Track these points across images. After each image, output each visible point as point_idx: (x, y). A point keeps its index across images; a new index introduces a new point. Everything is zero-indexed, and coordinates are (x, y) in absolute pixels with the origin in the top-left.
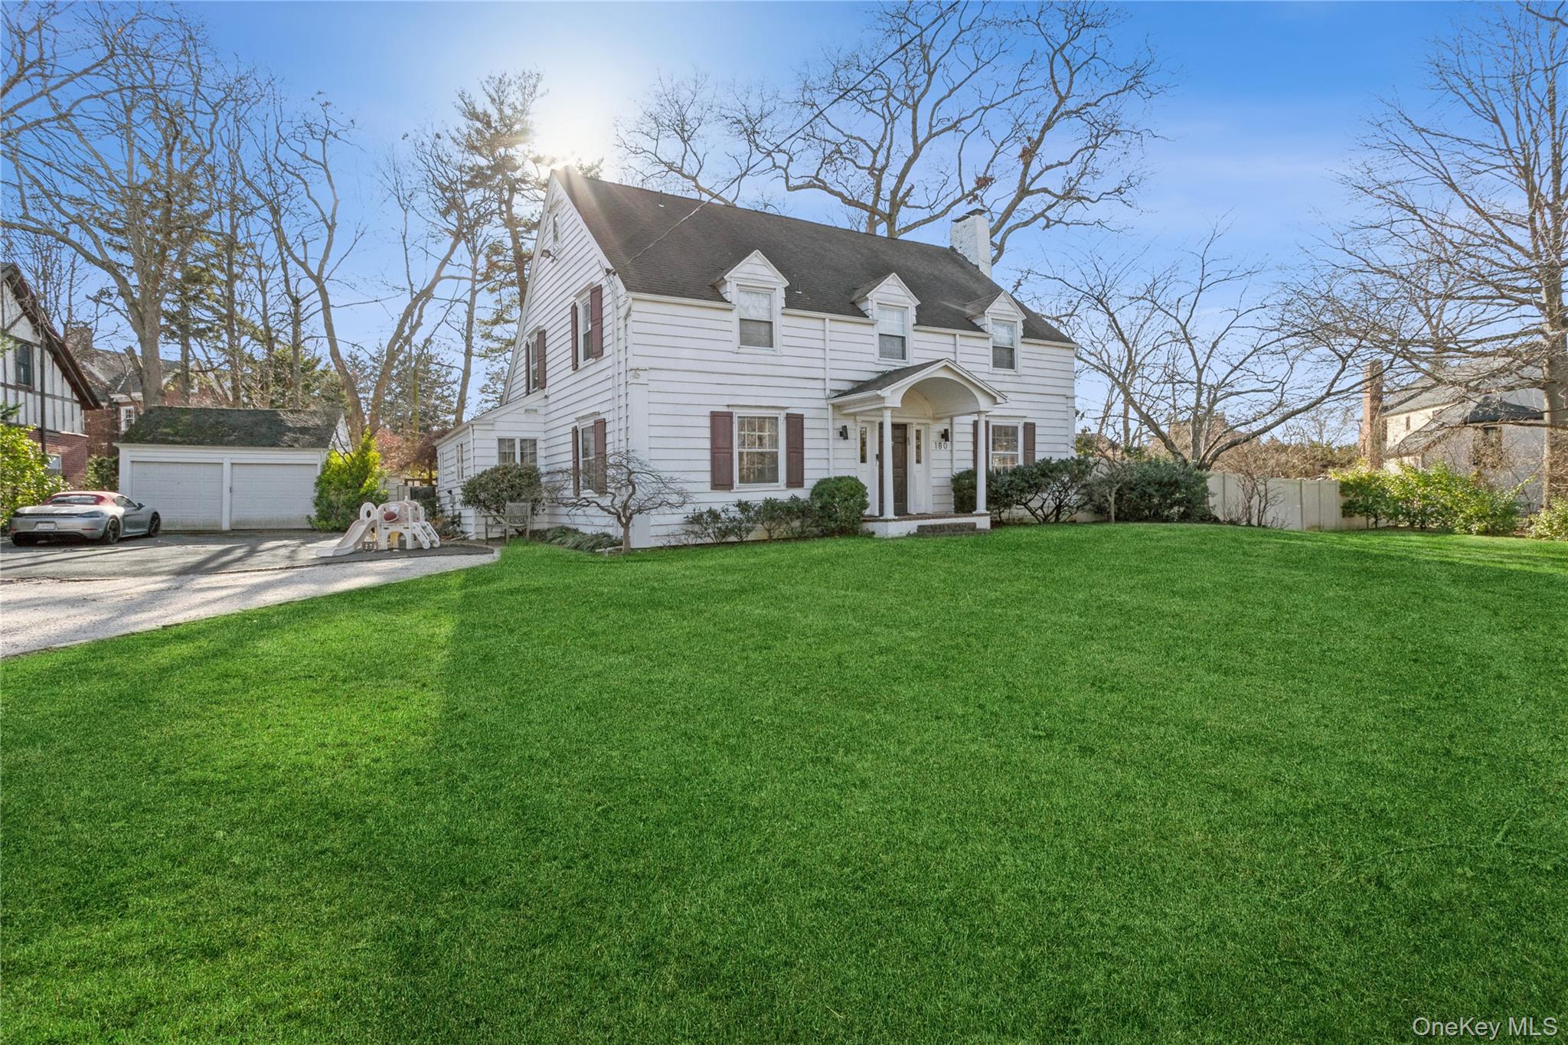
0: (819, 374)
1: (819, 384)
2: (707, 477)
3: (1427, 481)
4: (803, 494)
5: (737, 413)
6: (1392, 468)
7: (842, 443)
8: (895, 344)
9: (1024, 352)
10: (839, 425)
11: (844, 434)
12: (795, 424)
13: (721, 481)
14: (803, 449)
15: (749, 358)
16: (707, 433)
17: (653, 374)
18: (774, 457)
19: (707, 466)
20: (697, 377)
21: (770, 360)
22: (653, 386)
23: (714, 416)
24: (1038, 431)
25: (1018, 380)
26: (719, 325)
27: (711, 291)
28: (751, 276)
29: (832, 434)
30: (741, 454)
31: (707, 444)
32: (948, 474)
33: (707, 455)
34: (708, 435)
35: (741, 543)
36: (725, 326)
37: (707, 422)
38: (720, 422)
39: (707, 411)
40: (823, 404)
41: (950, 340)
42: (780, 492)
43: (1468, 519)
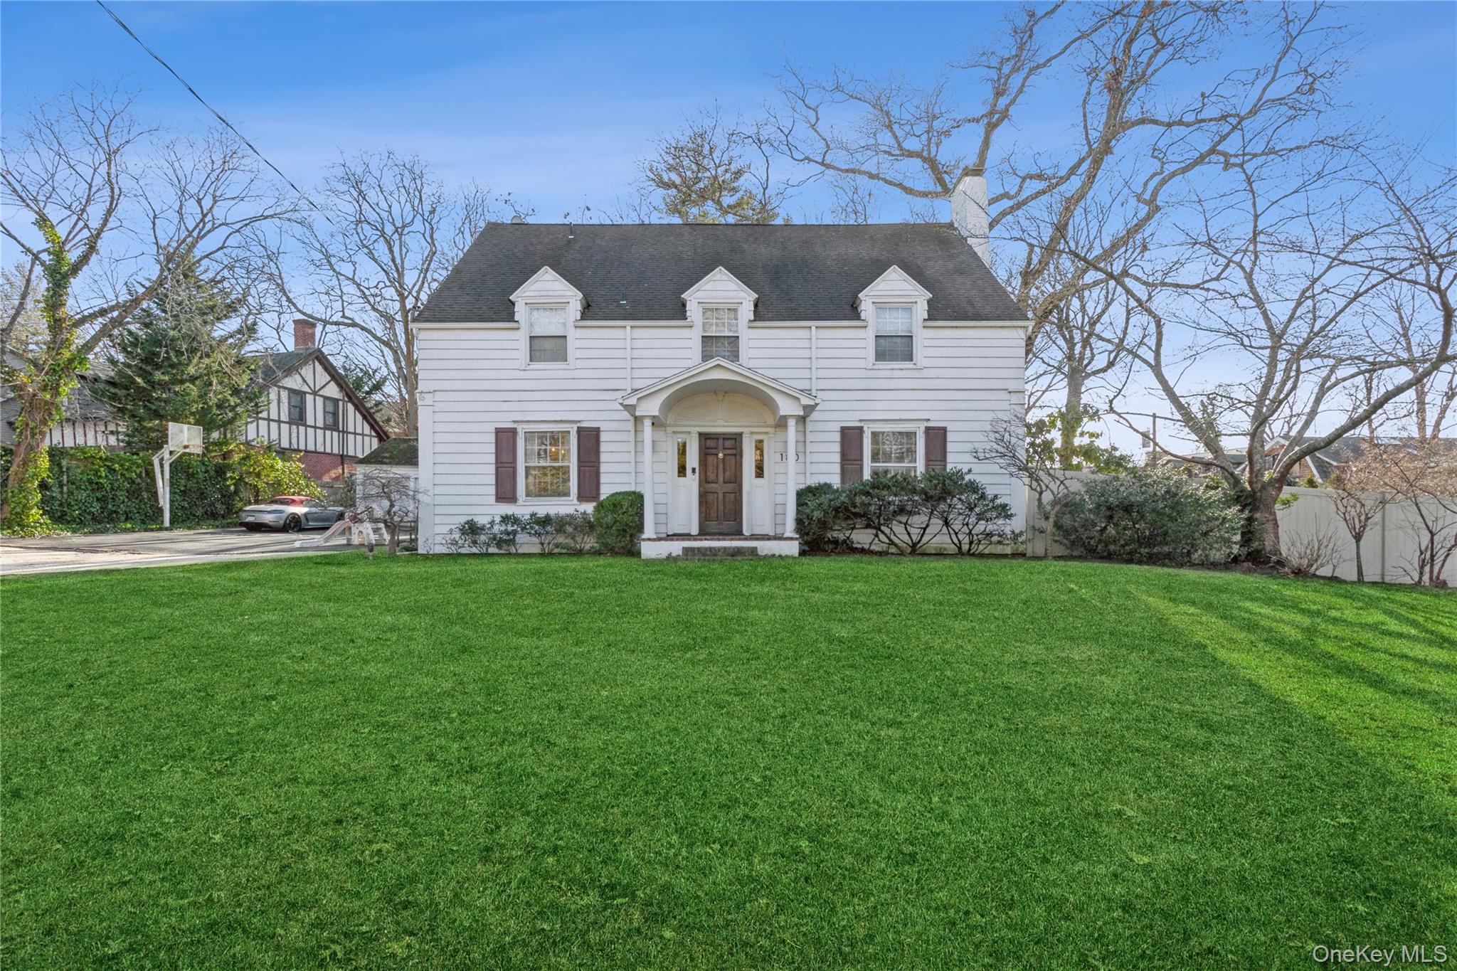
0: (620, 384)
1: (618, 396)
2: (492, 490)
4: (590, 507)
5: (523, 429)
8: (724, 348)
9: (929, 339)
12: (590, 434)
13: (505, 493)
14: (599, 463)
15: (538, 375)
16: (492, 448)
17: (438, 396)
18: (566, 471)
19: (492, 480)
20: (483, 396)
22: (439, 407)
23: (499, 432)
24: (950, 437)
25: (915, 374)
26: (508, 345)
27: (505, 313)
28: (542, 293)
29: (635, 447)
30: (527, 469)
31: (492, 459)
33: (492, 469)
34: (493, 450)
36: (510, 345)
37: (492, 438)
38: (505, 439)
40: (624, 415)
41: (803, 333)
42: (568, 506)
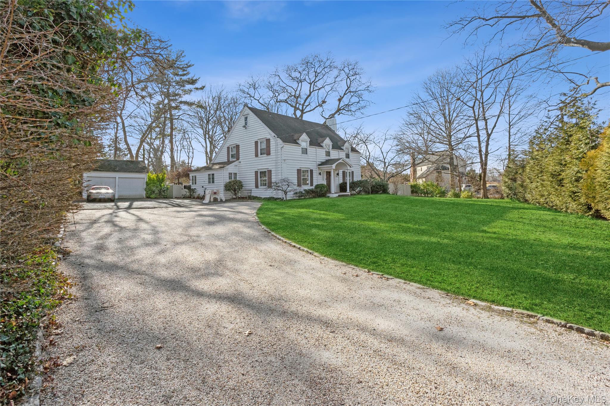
0: (315, 160)
1: (315, 163)
2: (297, 184)
3: (428, 185)
4: (313, 187)
5: (302, 169)
6: (420, 182)
7: (320, 176)
8: (328, 154)
9: (351, 154)
10: (319, 172)
11: (320, 174)
12: (312, 171)
13: (299, 185)
14: (313, 177)
15: (303, 157)
16: (296, 174)
17: (287, 161)
18: (308, 179)
19: (297, 181)
20: (294, 161)
21: (307, 157)
22: (287, 163)
24: (355, 173)
25: (350, 161)
27: (296, 142)
28: (303, 138)
29: (318, 174)
30: (302, 178)
31: (297, 176)
32: (338, 183)
33: (297, 179)
35: (304, 199)
36: (299, 150)
37: (296, 171)
38: (299, 171)
39: (296, 169)
40: (316, 167)
41: (338, 152)
42: (309, 187)
43: (437, 194)
